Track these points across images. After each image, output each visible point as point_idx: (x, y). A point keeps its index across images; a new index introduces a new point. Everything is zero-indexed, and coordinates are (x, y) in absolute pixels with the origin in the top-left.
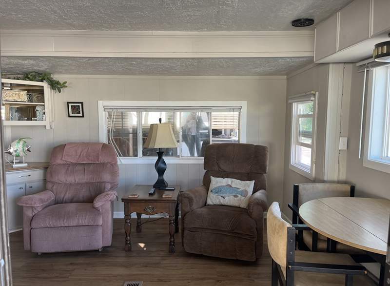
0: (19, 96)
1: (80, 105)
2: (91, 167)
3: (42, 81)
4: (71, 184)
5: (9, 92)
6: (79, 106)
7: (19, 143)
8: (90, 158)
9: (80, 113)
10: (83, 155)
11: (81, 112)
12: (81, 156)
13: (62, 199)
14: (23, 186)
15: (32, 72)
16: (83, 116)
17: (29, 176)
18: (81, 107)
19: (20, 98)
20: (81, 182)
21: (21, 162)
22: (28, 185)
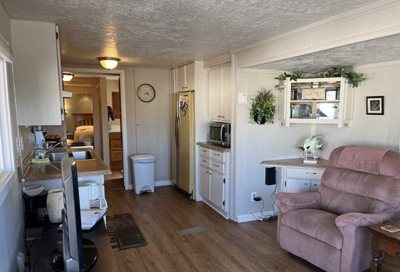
0: (317, 93)
1: (380, 99)
2: (367, 177)
3: (339, 76)
4: (340, 192)
5: (308, 91)
6: (379, 101)
7: (311, 140)
8: (368, 166)
9: (379, 110)
10: (360, 160)
11: (381, 109)
12: (357, 162)
13: (326, 205)
14: (308, 182)
15: (329, 68)
16: (383, 114)
17: (315, 174)
18: (381, 102)
19: (318, 96)
20: (351, 192)
21: (312, 159)
22: (313, 183)
